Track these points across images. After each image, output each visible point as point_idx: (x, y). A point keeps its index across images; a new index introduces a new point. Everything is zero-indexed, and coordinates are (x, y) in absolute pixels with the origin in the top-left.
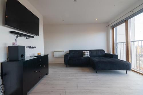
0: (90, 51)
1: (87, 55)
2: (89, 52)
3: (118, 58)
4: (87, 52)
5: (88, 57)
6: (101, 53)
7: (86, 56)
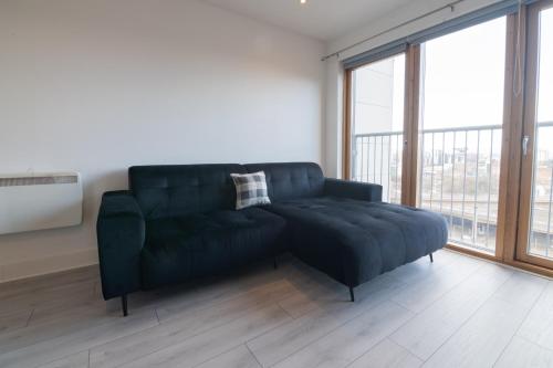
0: (269, 169)
1: (259, 193)
2: (261, 174)
3: (384, 199)
4: (257, 179)
5: (261, 206)
6: (309, 178)
7: (253, 201)
